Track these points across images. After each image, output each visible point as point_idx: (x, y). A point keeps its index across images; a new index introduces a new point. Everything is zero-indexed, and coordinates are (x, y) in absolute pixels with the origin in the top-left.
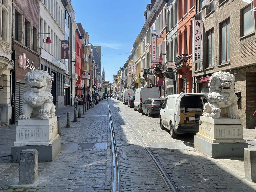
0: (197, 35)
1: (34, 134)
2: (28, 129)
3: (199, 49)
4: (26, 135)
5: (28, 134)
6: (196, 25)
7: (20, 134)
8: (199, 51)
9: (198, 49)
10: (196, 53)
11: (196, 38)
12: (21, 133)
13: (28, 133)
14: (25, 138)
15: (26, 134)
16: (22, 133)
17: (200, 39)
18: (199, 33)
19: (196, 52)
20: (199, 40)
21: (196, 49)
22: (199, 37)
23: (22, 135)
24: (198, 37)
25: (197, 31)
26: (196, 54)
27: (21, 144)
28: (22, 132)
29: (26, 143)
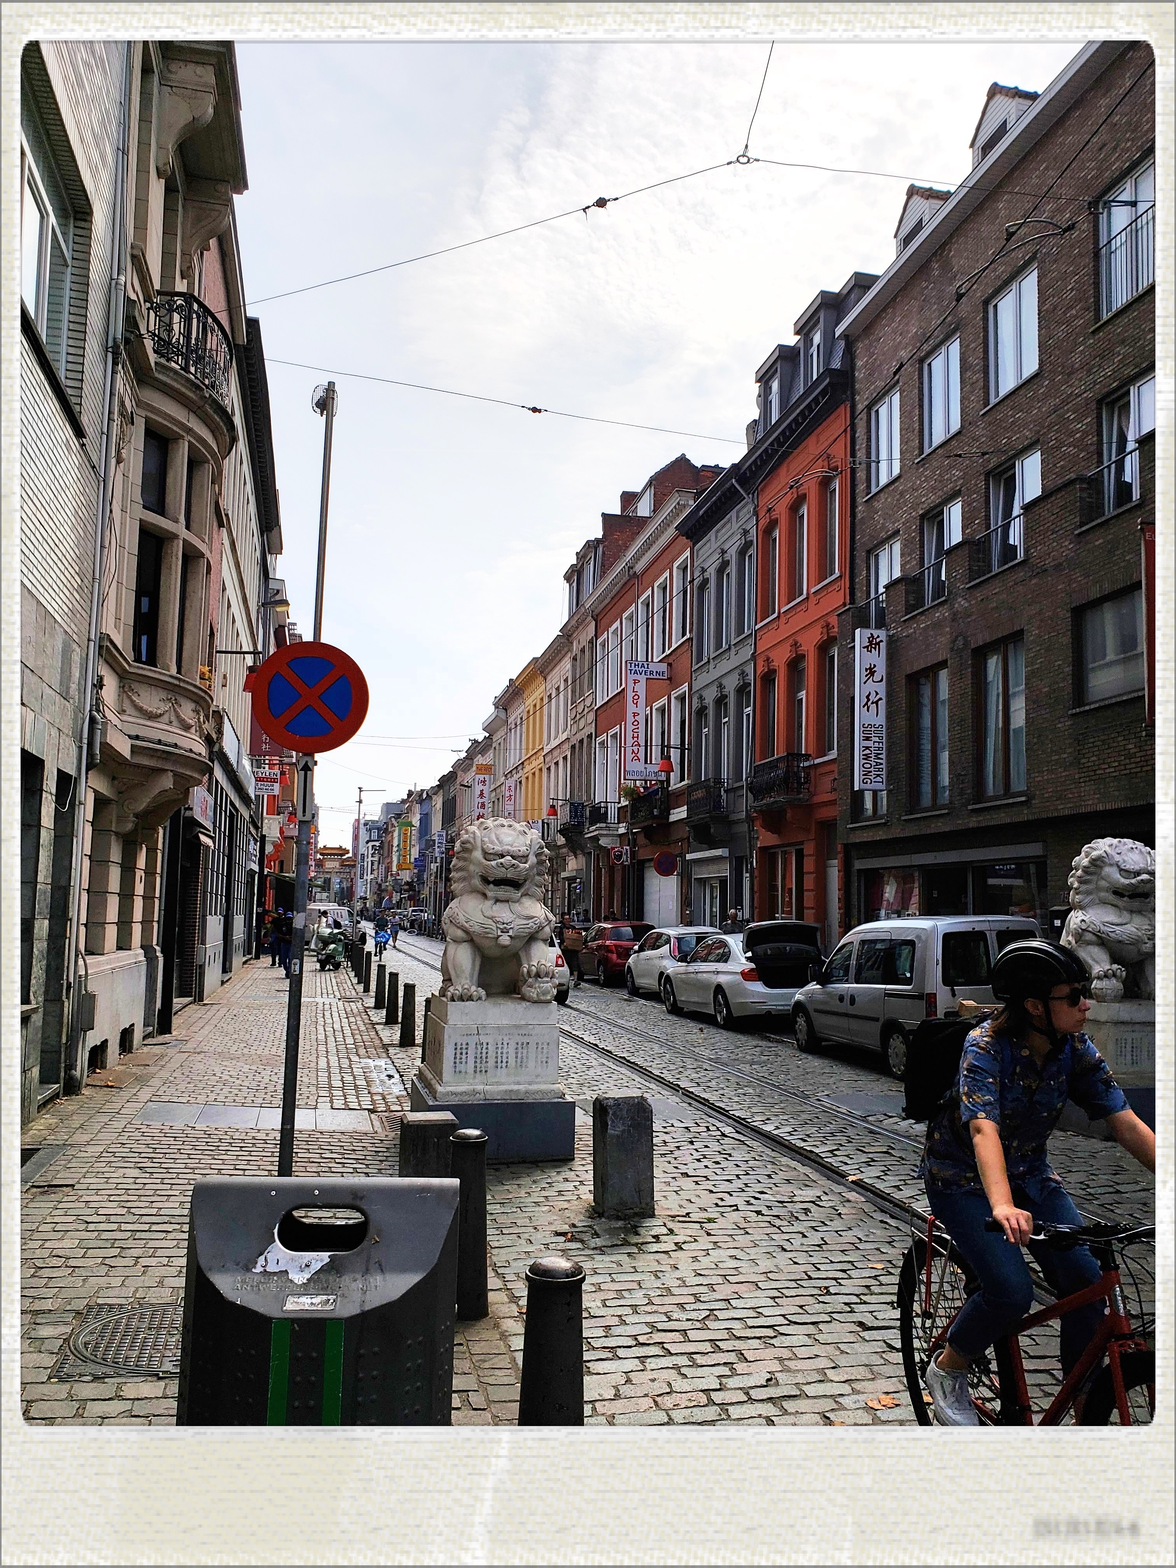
0: (871, 687)
1: (505, 1056)
2: (484, 1039)
3: (877, 739)
4: (478, 1061)
5: (484, 1055)
6: (867, 647)
7: (458, 1056)
8: (876, 745)
9: (874, 739)
10: (867, 752)
11: (868, 697)
12: (459, 1051)
13: (484, 1051)
14: (475, 1072)
15: (479, 1056)
16: (464, 1051)
17: (880, 699)
18: (877, 677)
19: (867, 748)
20: (877, 703)
21: (867, 739)
22: (877, 694)
23: (464, 1060)
24: (873, 694)
25: (870, 669)
26: (867, 757)
27: (461, 1094)
28: (464, 1046)
29: (480, 1087)
